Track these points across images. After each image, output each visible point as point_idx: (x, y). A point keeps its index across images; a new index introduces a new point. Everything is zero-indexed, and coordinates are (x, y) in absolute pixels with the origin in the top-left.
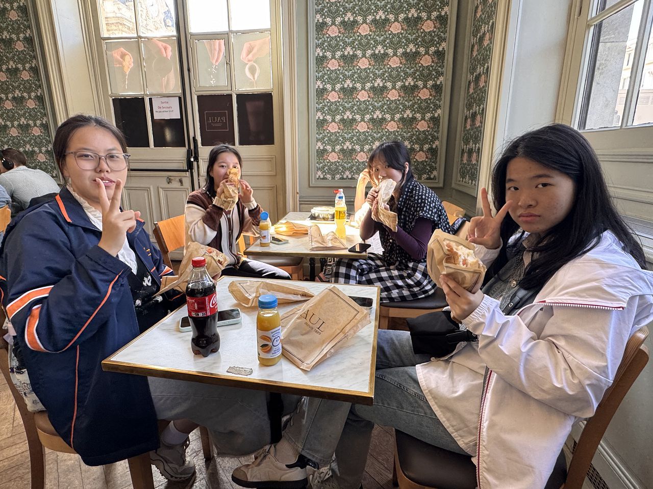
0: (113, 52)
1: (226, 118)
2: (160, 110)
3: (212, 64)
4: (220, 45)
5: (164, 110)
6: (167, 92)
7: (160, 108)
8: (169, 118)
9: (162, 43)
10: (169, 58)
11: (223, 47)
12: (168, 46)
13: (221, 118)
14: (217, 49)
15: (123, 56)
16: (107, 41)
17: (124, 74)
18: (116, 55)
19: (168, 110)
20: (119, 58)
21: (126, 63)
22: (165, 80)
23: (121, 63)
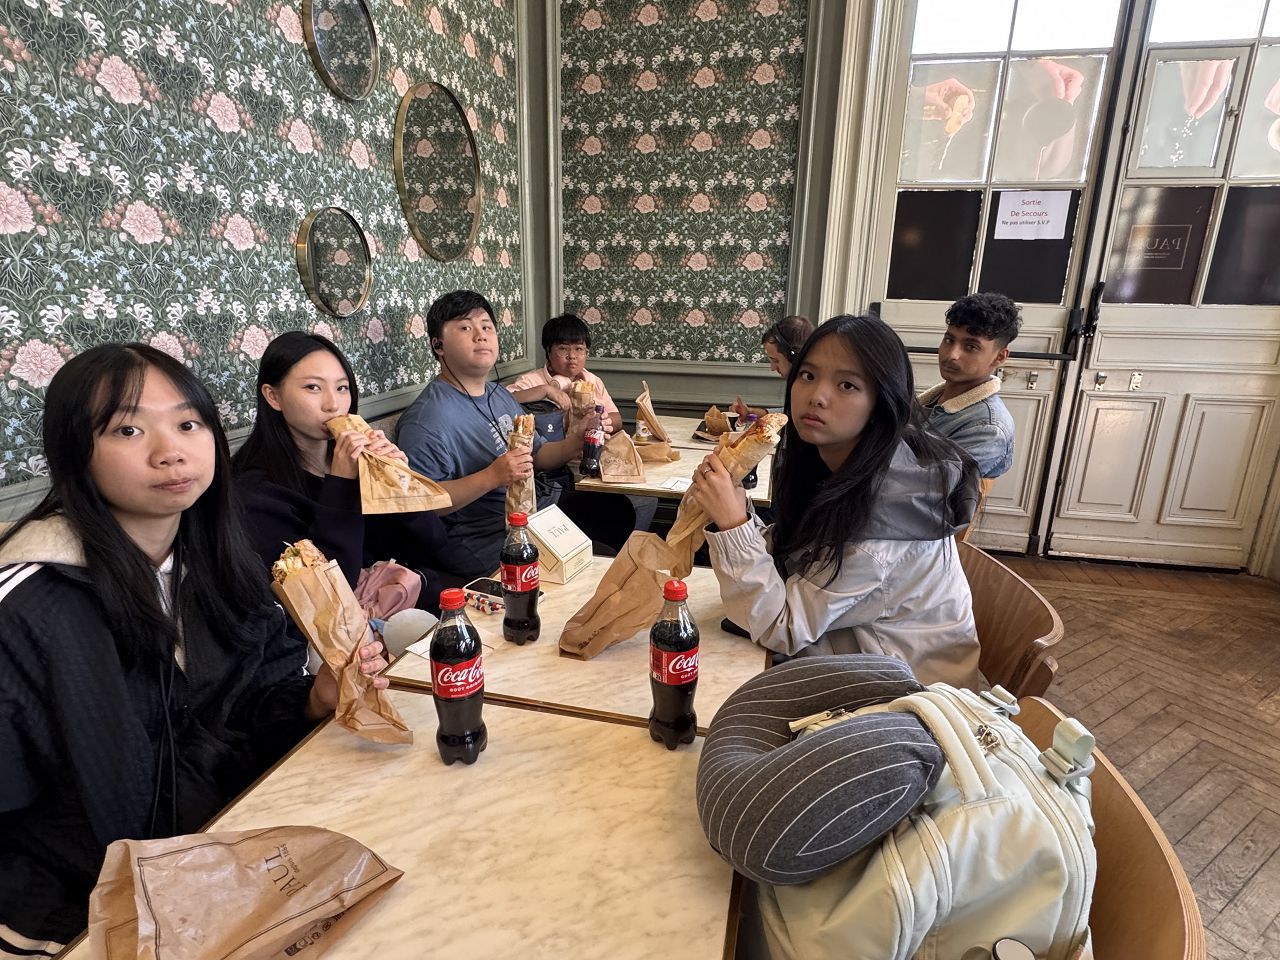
0: (928, 87)
1: (1183, 242)
2: (1014, 219)
3: (1187, 116)
4: (1219, 71)
5: (1026, 218)
6: (1043, 180)
7: (1017, 214)
8: (1033, 239)
9: (1062, 67)
10: (1072, 102)
11: (1226, 78)
12: (1077, 73)
13: (1170, 242)
14: (1210, 82)
15: (951, 97)
16: (918, 63)
17: (942, 139)
18: (934, 93)
19: (1035, 219)
20: (940, 101)
21: (955, 115)
22: (1046, 151)
23: (940, 112)
